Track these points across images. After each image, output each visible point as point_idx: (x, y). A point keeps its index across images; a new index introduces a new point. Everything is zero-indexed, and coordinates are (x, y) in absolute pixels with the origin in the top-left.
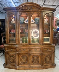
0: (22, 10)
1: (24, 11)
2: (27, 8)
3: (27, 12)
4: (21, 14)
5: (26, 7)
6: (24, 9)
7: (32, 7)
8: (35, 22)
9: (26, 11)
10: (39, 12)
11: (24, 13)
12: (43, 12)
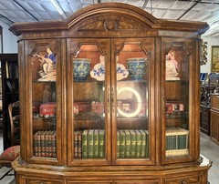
0: (81, 34)
1: (90, 34)
2: (100, 24)
3: (100, 40)
4: (79, 47)
5: (98, 20)
6: (88, 30)
7: (117, 21)
8: (130, 74)
9: (97, 34)
10: (148, 40)
11: (89, 43)
12: (160, 37)
